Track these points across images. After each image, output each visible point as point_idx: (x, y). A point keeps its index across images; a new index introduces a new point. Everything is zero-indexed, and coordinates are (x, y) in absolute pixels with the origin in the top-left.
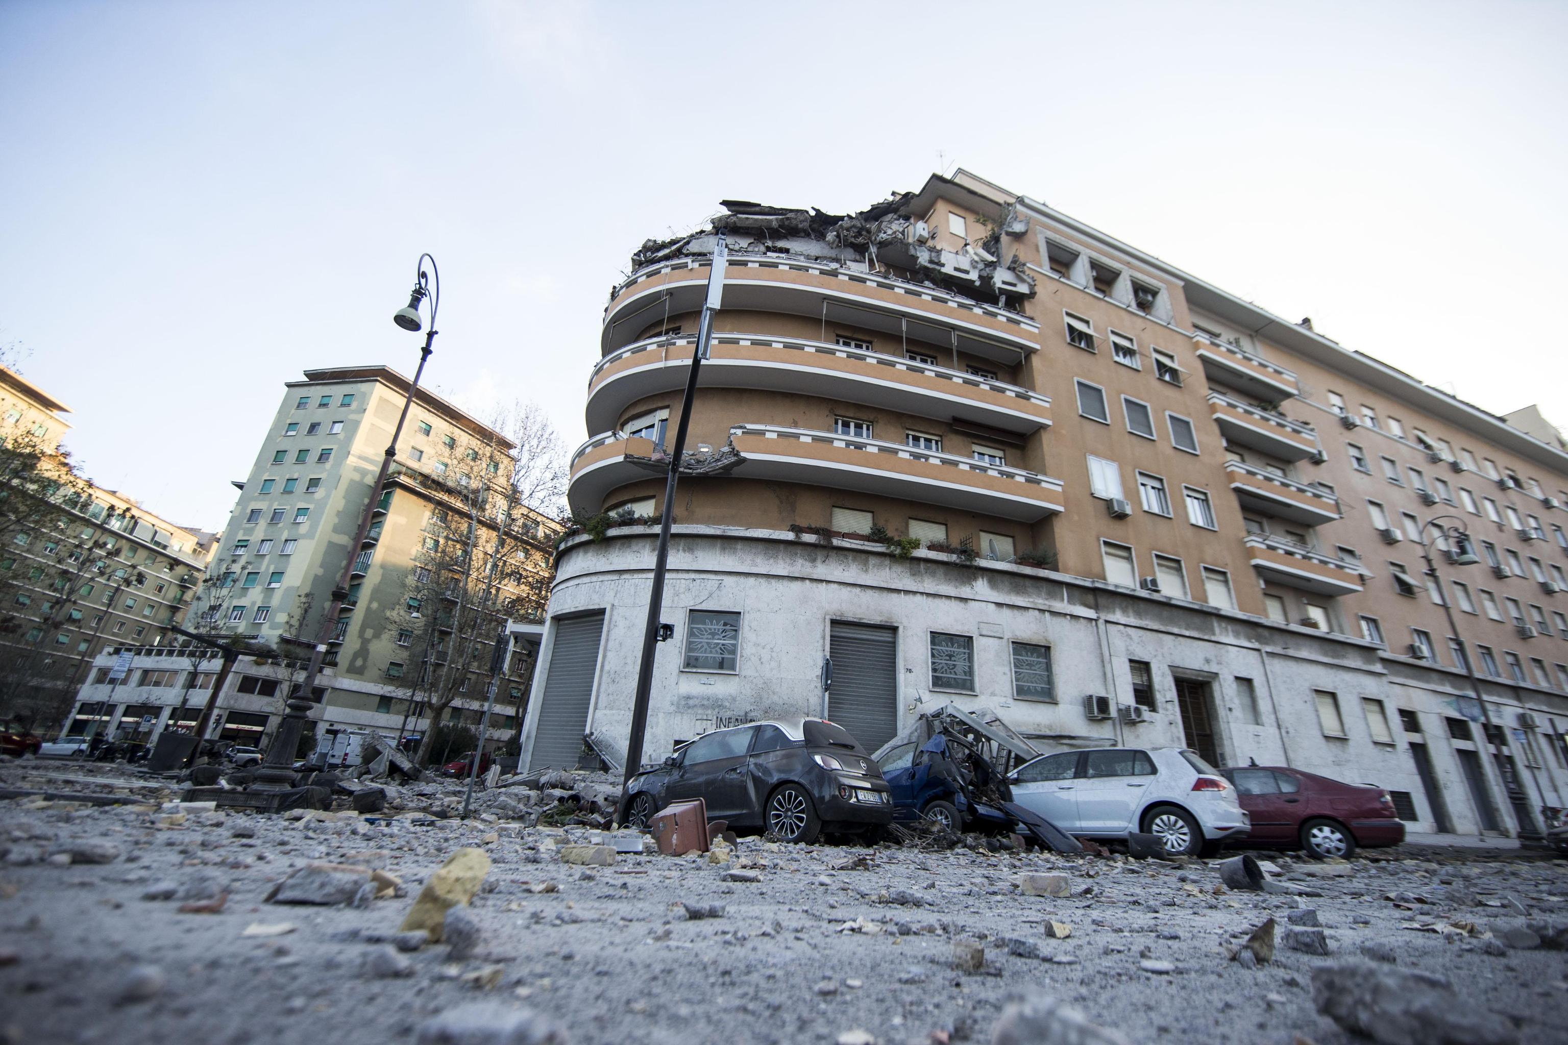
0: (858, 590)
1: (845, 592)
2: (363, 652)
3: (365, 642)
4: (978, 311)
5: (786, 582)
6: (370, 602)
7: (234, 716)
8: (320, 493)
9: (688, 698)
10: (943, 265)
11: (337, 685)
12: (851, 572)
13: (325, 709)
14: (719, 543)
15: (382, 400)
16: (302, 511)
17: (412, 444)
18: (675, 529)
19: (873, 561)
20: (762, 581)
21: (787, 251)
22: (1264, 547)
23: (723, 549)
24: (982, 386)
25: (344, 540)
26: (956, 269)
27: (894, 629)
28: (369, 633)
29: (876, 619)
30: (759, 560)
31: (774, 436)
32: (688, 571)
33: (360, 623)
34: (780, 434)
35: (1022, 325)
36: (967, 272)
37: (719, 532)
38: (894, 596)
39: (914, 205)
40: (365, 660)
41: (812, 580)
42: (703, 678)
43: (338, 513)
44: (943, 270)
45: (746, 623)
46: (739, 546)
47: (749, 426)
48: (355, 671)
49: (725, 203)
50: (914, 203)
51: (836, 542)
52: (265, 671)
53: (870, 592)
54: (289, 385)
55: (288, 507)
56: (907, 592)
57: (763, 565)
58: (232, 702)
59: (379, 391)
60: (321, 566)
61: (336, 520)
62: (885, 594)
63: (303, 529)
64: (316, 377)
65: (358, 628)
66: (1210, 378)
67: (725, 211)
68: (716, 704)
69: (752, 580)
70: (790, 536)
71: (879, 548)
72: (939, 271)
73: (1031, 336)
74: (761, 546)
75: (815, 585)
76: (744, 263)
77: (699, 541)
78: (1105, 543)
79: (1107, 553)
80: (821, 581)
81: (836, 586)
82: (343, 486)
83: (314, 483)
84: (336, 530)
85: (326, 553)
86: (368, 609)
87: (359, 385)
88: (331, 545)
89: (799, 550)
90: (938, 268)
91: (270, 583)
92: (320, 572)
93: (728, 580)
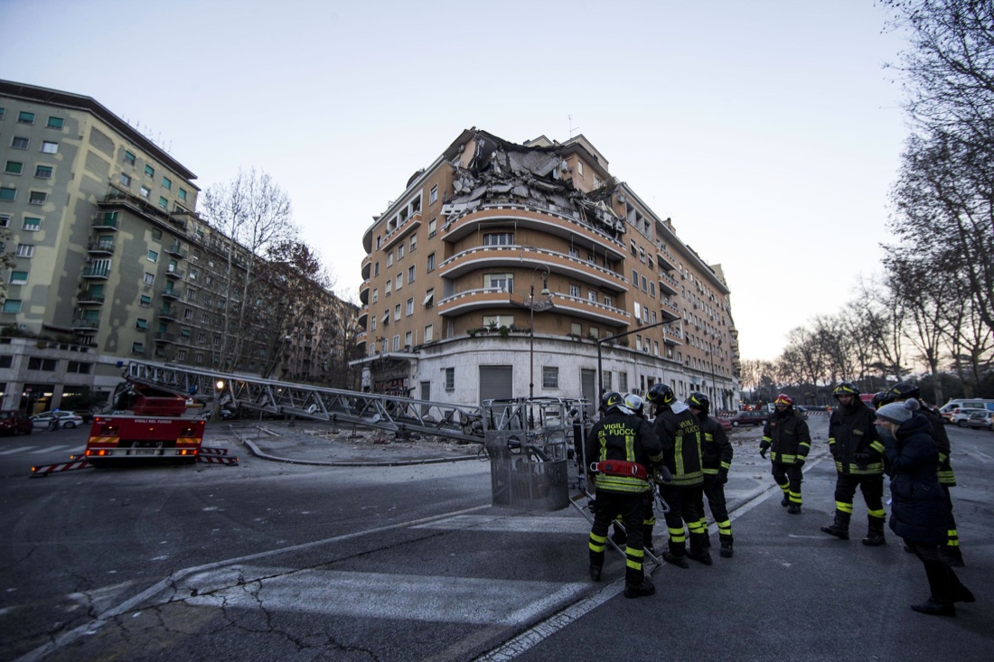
0: (586, 358)
2: (114, 336)
3: (115, 329)
4: (613, 242)
5: (569, 355)
6: (115, 299)
8: (47, 206)
11: (100, 361)
12: (585, 350)
13: (93, 378)
14: (548, 341)
15: (91, 127)
16: (31, 220)
17: (122, 170)
18: (535, 335)
19: (589, 346)
20: (563, 355)
22: (665, 331)
23: (550, 343)
24: (614, 276)
25: (79, 249)
27: (594, 371)
28: (116, 322)
29: (591, 368)
30: (561, 348)
32: (540, 351)
33: (109, 315)
35: (623, 248)
38: (595, 359)
39: (564, 151)
40: (116, 342)
42: (549, 390)
43: (72, 227)
45: (560, 371)
46: (555, 342)
47: (557, 294)
48: (110, 350)
50: (564, 150)
51: (582, 341)
53: (589, 358)
55: (12, 215)
57: (563, 350)
58: (25, 377)
59: (88, 122)
60: (65, 269)
61: (71, 232)
62: (592, 359)
63: (37, 237)
65: (108, 318)
66: (659, 264)
69: (560, 355)
70: (570, 339)
71: (592, 342)
74: (561, 342)
75: (577, 356)
77: (542, 340)
78: (637, 335)
79: (637, 339)
81: (581, 356)
82: (73, 203)
83: (38, 196)
84: (72, 240)
85: (67, 259)
86: (114, 304)
87: (66, 111)
88: (70, 252)
89: (571, 343)
91: (12, 280)
92: (65, 274)
93: (554, 355)
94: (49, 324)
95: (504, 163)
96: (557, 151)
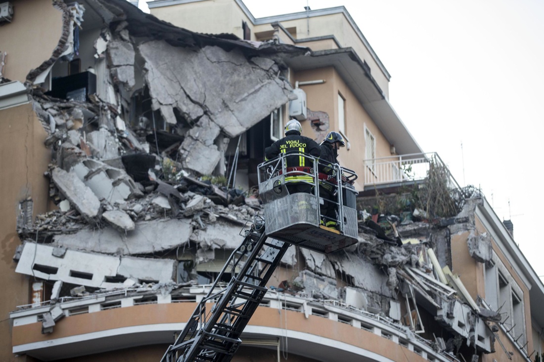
95: (127, 75)
96: (281, 58)
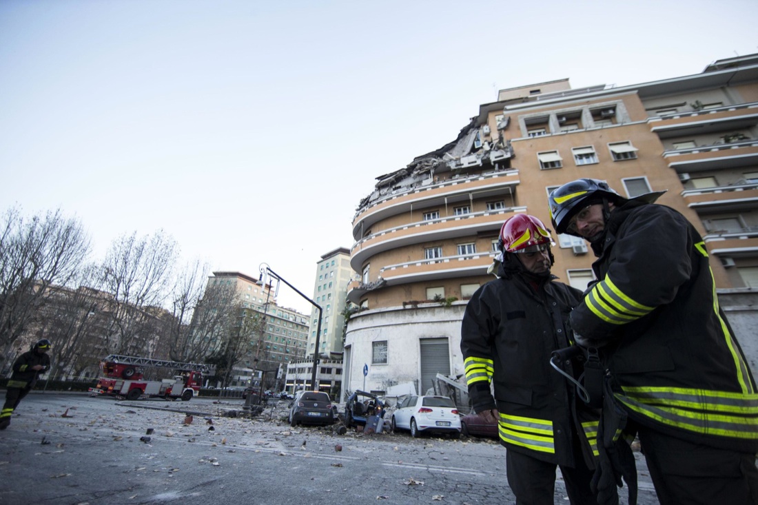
0: (430, 324)
1: (425, 326)
4: (481, 179)
5: (402, 326)
7: (322, 382)
8: (331, 298)
9: (374, 375)
10: (463, 165)
12: (428, 317)
14: (380, 315)
15: (343, 260)
16: (328, 306)
19: (437, 310)
20: (394, 327)
21: (400, 187)
22: (723, 239)
23: (382, 317)
24: (485, 215)
26: (469, 163)
27: (447, 338)
29: (438, 335)
30: (393, 319)
31: (394, 268)
32: (371, 327)
34: (396, 267)
35: (508, 175)
36: (475, 162)
37: (378, 311)
38: (447, 324)
39: (479, 120)
41: (412, 323)
42: (378, 367)
43: (338, 305)
44: (463, 167)
45: (390, 344)
46: (386, 314)
47: (386, 267)
49: (378, 178)
51: (419, 306)
52: (327, 365)
53: (436, 324)
54: (318, 263)
55: (324, 305)
56: (452, 321)
58: (319, 377)
59: (341, 257)
61: (338, 307)
62: (442, 324)
63: (329, 312)
64: (325, 257)
67: (378, 181)
68: (382, 377)
69: (391, 327)
70: (402, 307)
71: (437, 304)
72: (461, 168)
73: (513, 178)
74: (393, 313)
75: (413, 325)
76: (381, 202)
77: (375, 316)
78: (570, 272)
79: (571, 277)
80: (415, 323)
81: (421, 324)
82: (337, 294)
83: (329, 295)
84: (338, 310)
85: (337, 320)
87: (335, 257)
89: (407, 312)
90: (460, 167)
91: (324, 333)
92: (337, 327)
93: (383, 328)
94: (333, 351)
